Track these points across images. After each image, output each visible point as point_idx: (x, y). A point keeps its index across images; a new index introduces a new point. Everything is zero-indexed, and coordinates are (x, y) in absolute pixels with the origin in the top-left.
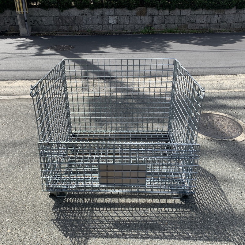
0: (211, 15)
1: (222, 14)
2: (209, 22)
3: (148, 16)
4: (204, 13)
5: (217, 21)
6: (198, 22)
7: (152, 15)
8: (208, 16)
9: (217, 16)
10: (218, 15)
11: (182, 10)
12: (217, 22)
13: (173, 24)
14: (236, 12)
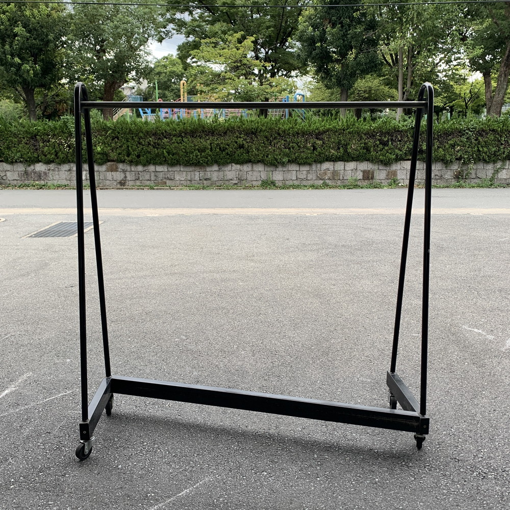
0: (190, 171)
1: (203, 171)
2: (189, 179)
3: (120, 172)
4: (182, 169)
6: (177, 179)
7: (124, 171)
8: (187, 172)
9: (198, 173)
11: (157, 166)
12: (200, 180)
13: (148, 180)
14: (219, 169)
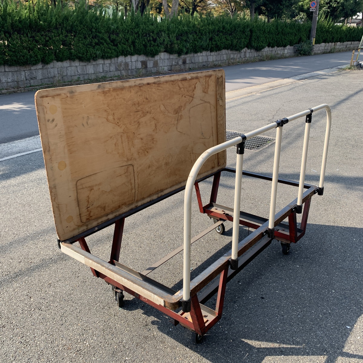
0: (16, 71)
1: (29, 70)
2: (16, 80)
5: (25, 78)
8: (13, 73)
10: (25, 71)
14: (43, 67)
